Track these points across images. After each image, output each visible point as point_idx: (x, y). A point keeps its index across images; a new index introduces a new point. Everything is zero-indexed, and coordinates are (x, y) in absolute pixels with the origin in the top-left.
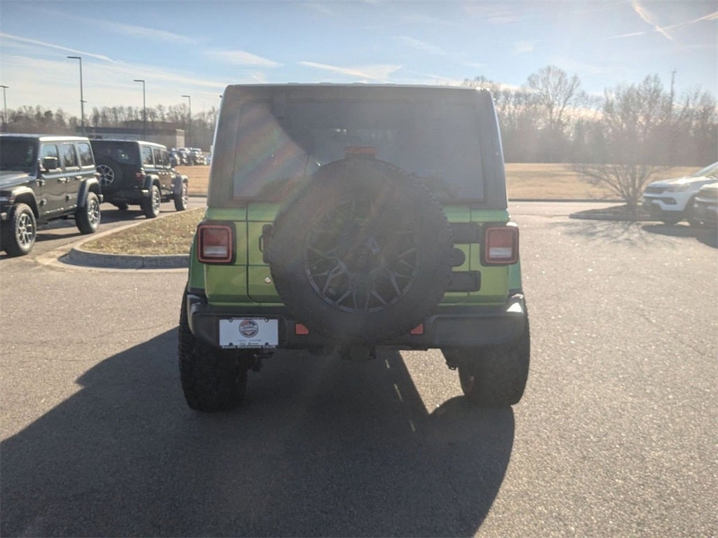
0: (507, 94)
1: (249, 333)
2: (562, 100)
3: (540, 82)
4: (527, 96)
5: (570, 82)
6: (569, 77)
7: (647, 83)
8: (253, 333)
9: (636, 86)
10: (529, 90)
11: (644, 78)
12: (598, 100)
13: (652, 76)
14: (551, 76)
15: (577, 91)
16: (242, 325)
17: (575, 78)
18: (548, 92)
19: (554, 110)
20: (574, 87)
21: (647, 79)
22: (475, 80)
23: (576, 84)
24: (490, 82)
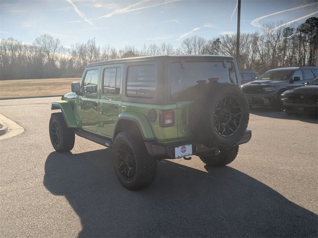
0: (26, 47)
1: (183, 151)
2: (53, 50)
3: (41, 41)
4: (36, 48)
5: (55, 41)
6: (55, 39)
7: (89, 43)
8: (185, 151)
9: (84, 44)
10: (37, 45)
11: (88, 41)
12: (69, 50)
13: (91, 40)
14: (46, 38)
15: (59, 46)
16: (182, 148)
17: (57, 40)
18: (46, 46)
19: (50, 54)
20: (58, 44)
21: (89, 41)
22: (8, 40)
23: (58, 42)
24: (16, 41)
